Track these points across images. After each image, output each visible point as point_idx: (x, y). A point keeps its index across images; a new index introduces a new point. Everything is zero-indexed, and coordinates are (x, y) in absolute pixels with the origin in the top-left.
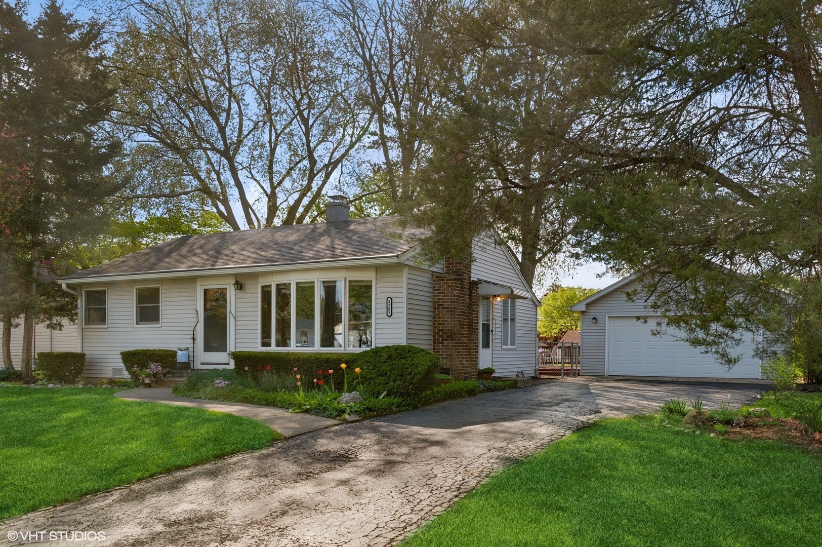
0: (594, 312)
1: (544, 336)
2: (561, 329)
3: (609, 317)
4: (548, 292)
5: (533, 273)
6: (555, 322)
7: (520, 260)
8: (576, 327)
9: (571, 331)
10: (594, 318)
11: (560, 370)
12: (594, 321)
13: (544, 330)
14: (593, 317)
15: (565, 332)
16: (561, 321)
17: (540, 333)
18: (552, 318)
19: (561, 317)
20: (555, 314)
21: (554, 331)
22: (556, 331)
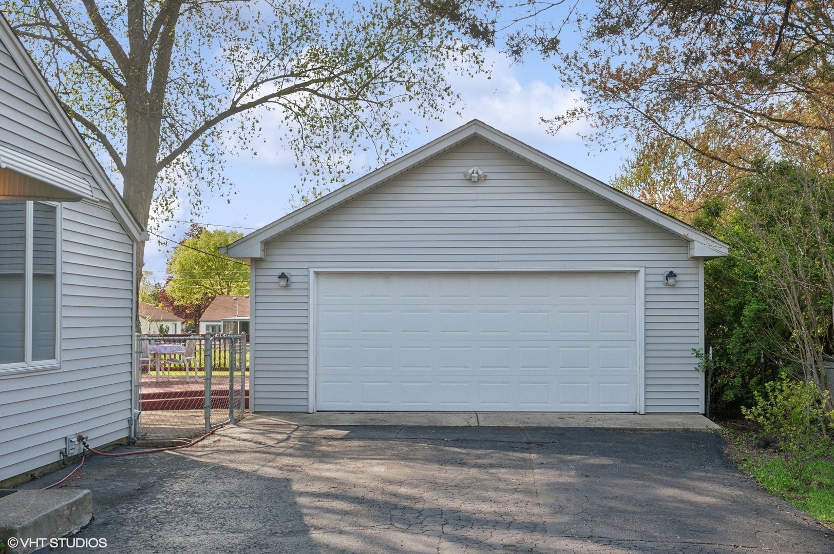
0: (282, 262)
1: (179, 303)
2: (206, 294)
3: (317, 273)
4: (187, 237)
5: (151, 189)
6: (197, 283)
7: (124, 162)
8: (229, 291)
9: (222, 298)
10: (283, 276)
11: (201, 393)
12: (283, 282)
13: (179, 294)
14: (279, 272)
15: (213, 298)
16: (206, 282)
17: (174, 300)
18: (192, 276)
19: (207, 275)
20: (197, 270)
21: (196, 296)
22: (199, 296)
